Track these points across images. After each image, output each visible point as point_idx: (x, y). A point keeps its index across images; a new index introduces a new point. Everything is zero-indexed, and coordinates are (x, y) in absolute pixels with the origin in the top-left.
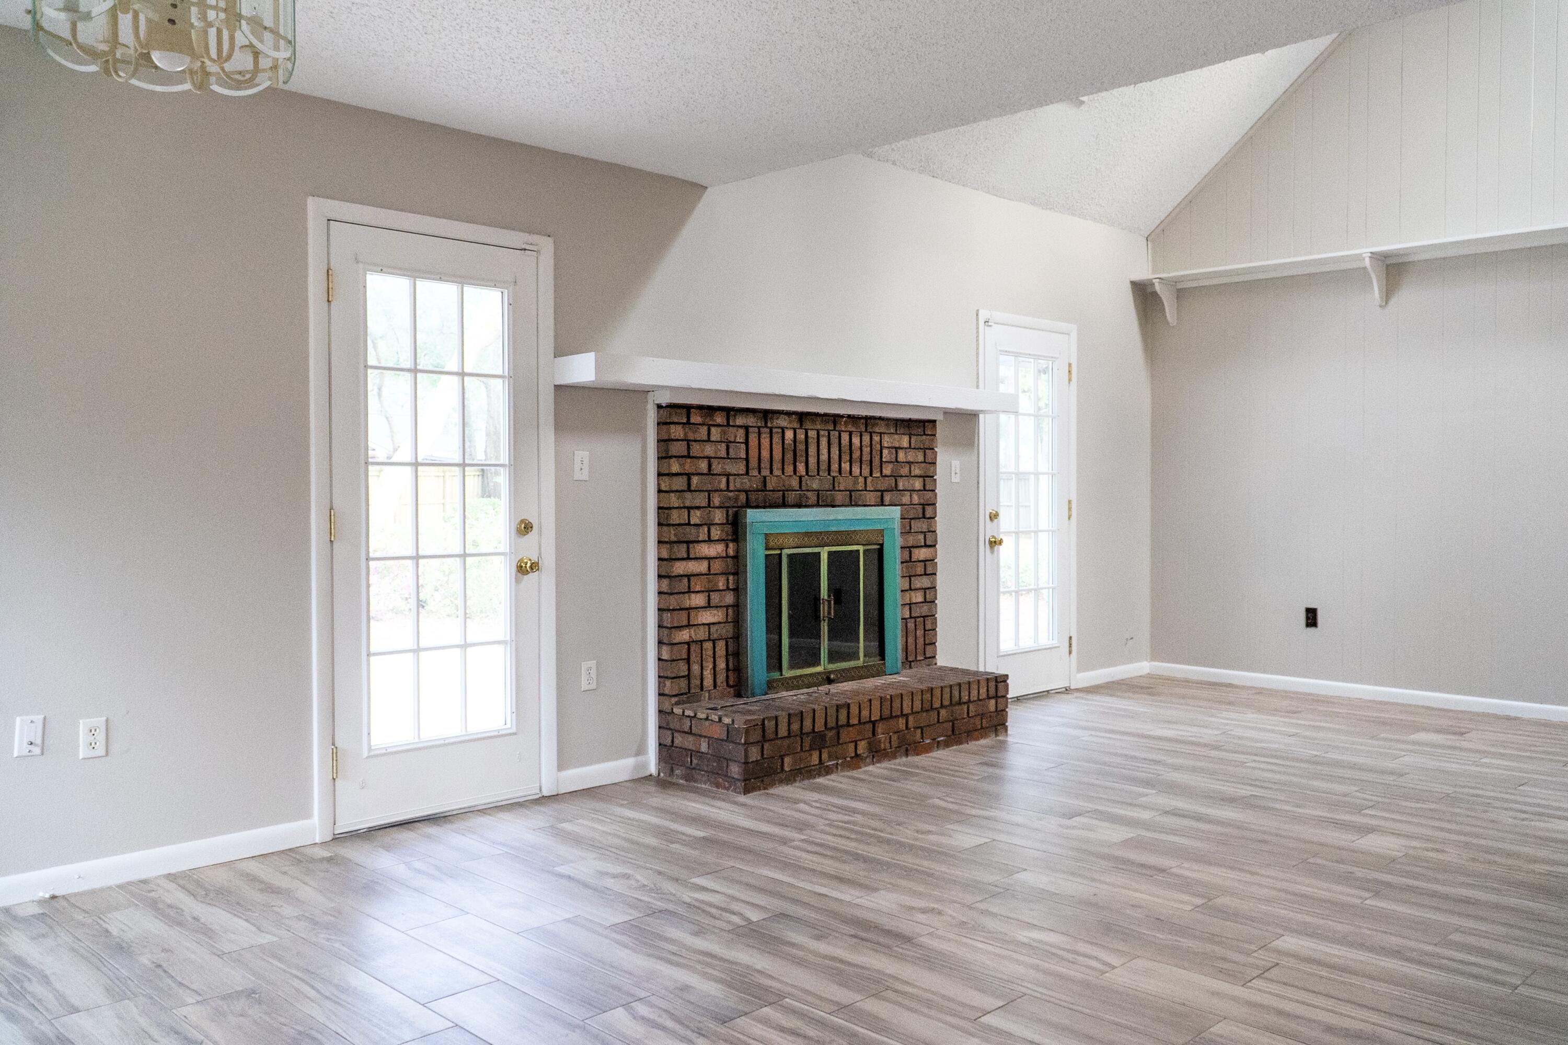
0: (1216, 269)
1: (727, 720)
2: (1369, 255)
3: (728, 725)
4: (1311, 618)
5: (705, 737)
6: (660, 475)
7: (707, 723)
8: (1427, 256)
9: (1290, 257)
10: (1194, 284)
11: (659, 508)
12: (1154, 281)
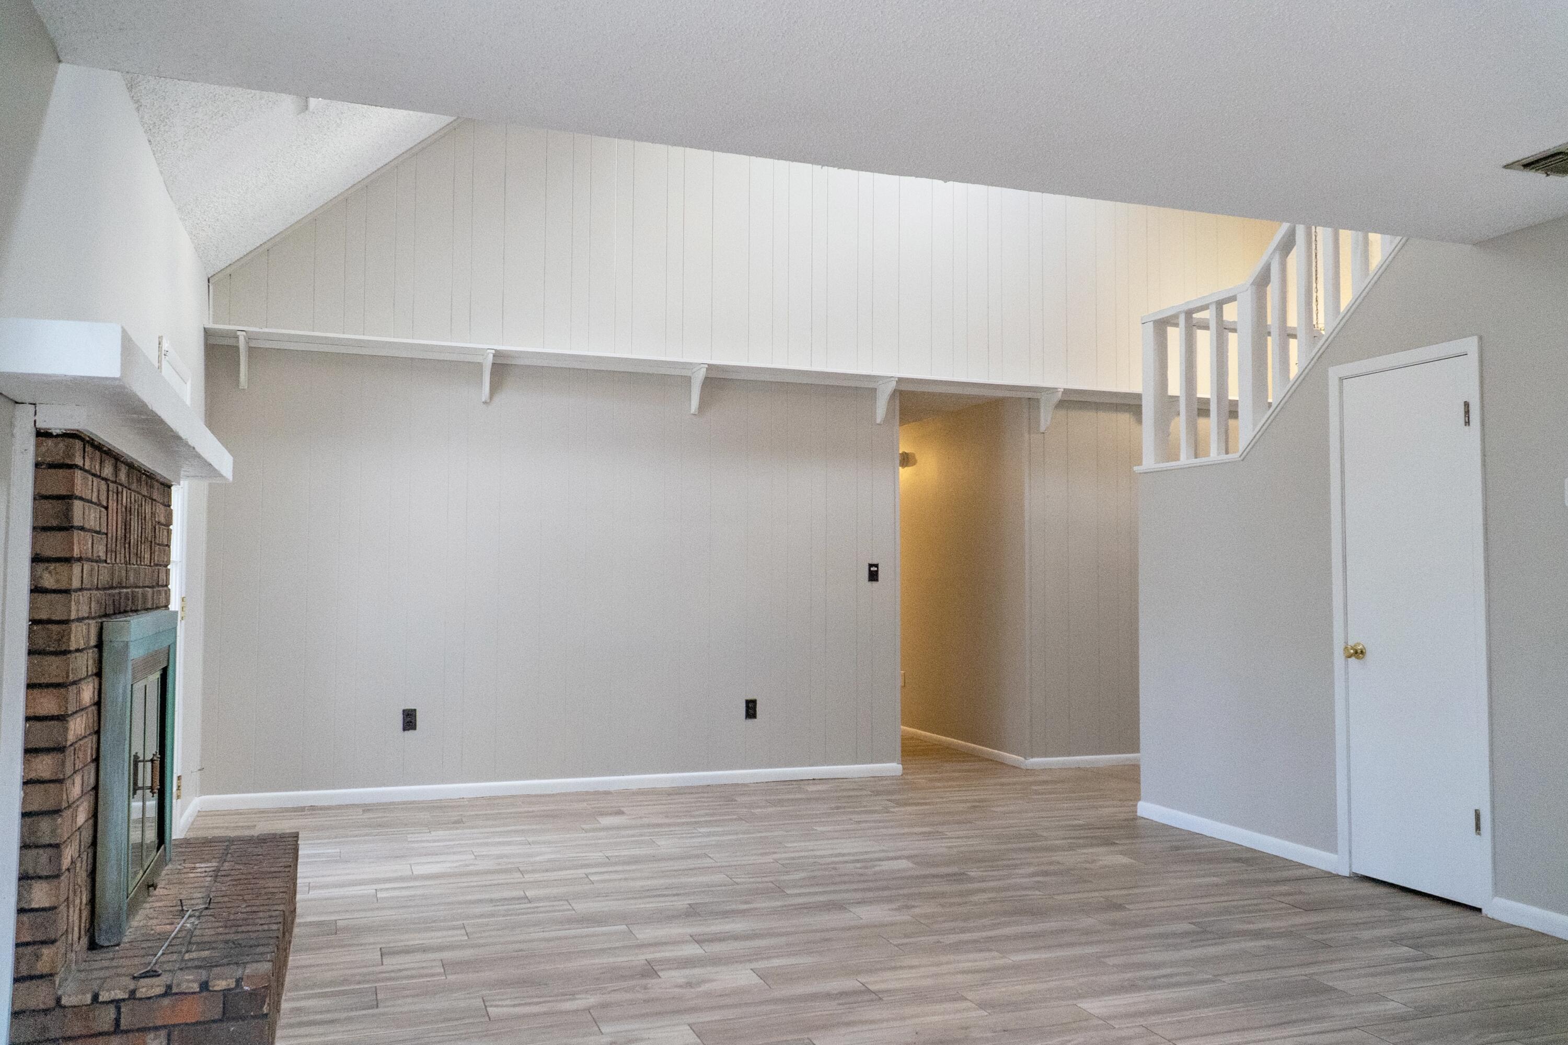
0: (293, 332)
1: (220, 985)
2: (493, 351)
3: (226, 992)
4: (409, 720)
5: (156, 1028)
6: (36, 559)
7: (166, 1001)
8: (527, 362)
9: (398, 337)
10: (268, 345)
11: (34, 622)
12: (239, 333)
